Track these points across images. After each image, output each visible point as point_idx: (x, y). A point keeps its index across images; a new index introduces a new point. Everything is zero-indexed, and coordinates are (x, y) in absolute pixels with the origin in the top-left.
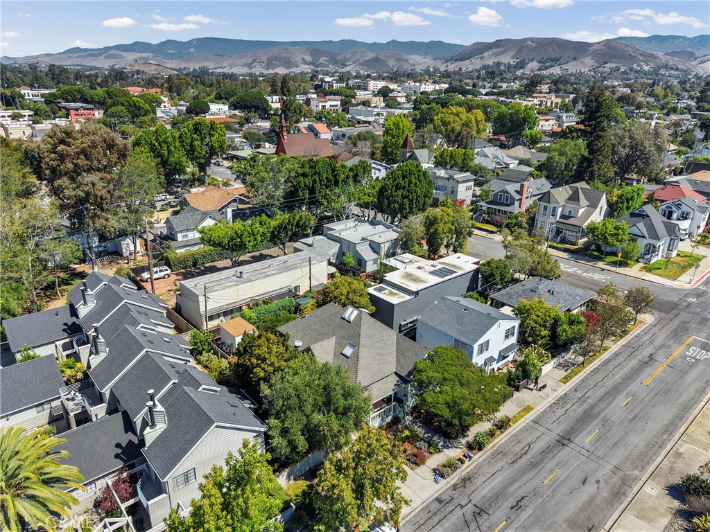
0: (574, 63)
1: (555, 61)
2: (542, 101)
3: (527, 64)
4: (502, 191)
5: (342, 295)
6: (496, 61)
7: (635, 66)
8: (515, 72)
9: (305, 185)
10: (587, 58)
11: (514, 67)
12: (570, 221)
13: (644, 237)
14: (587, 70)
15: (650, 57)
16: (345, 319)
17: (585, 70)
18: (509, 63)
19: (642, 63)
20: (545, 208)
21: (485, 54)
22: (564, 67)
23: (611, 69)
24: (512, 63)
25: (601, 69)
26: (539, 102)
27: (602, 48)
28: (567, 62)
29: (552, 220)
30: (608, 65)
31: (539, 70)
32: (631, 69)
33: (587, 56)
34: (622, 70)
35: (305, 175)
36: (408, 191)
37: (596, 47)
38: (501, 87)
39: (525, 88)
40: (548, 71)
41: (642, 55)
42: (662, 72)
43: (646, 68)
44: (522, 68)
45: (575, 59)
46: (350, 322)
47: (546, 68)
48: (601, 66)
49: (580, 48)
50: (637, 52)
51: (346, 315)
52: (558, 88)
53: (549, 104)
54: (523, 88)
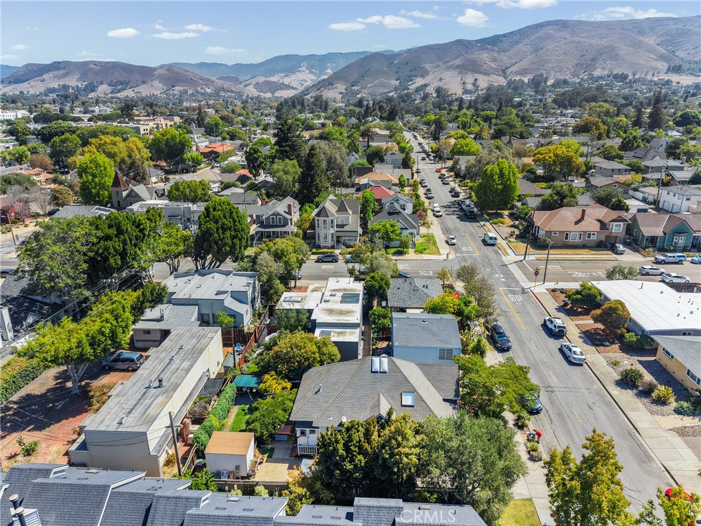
0: (144, 86)
1: (125, 84)
2: (157, 124)
3: (97, 87)
4: (274, 214)
5: (314, 353)
6: (61, 84)
7: (199, 89)
8: (87, 95)
9: (115, 250)
10: (155, 82)
11: (85, 90)
12: (346, 228)
13: (407, 229)
14: (159, 93)
15: (208, 82)
16: (377, 372)
17: (157, 92)
18: (77, 86)
19: (204, 87)
20: (325, 221)
21: (46, 76)
22: (136, 89)
23: (180, 91)
24: (80, 86)
25: (171, 92)
26: (155, 126)
27: (165, 72)
28: (138, 86)
29: (332, 231)
30: (176, 88)
31: (111, 93)
32: (197, 92)
33: (154, 79)
34: (190, 92)
35: (107, 238)
36: (235, 230)
37: (160, 71)
38: (93, 111)
39: (122, 112)
40: (121, 94)
41: (201, 79)
42: (222, 94)
43: (209, 91)
44: (93, 91)
45: (144, 82)
46: (386, 372)
47: (119, 91)
48: (170, 89)
49: (145, 74)
50: (197, 77)
51: (377, 367)
52: (154, 111)
53: (164, 127)
54: (119, 112)
